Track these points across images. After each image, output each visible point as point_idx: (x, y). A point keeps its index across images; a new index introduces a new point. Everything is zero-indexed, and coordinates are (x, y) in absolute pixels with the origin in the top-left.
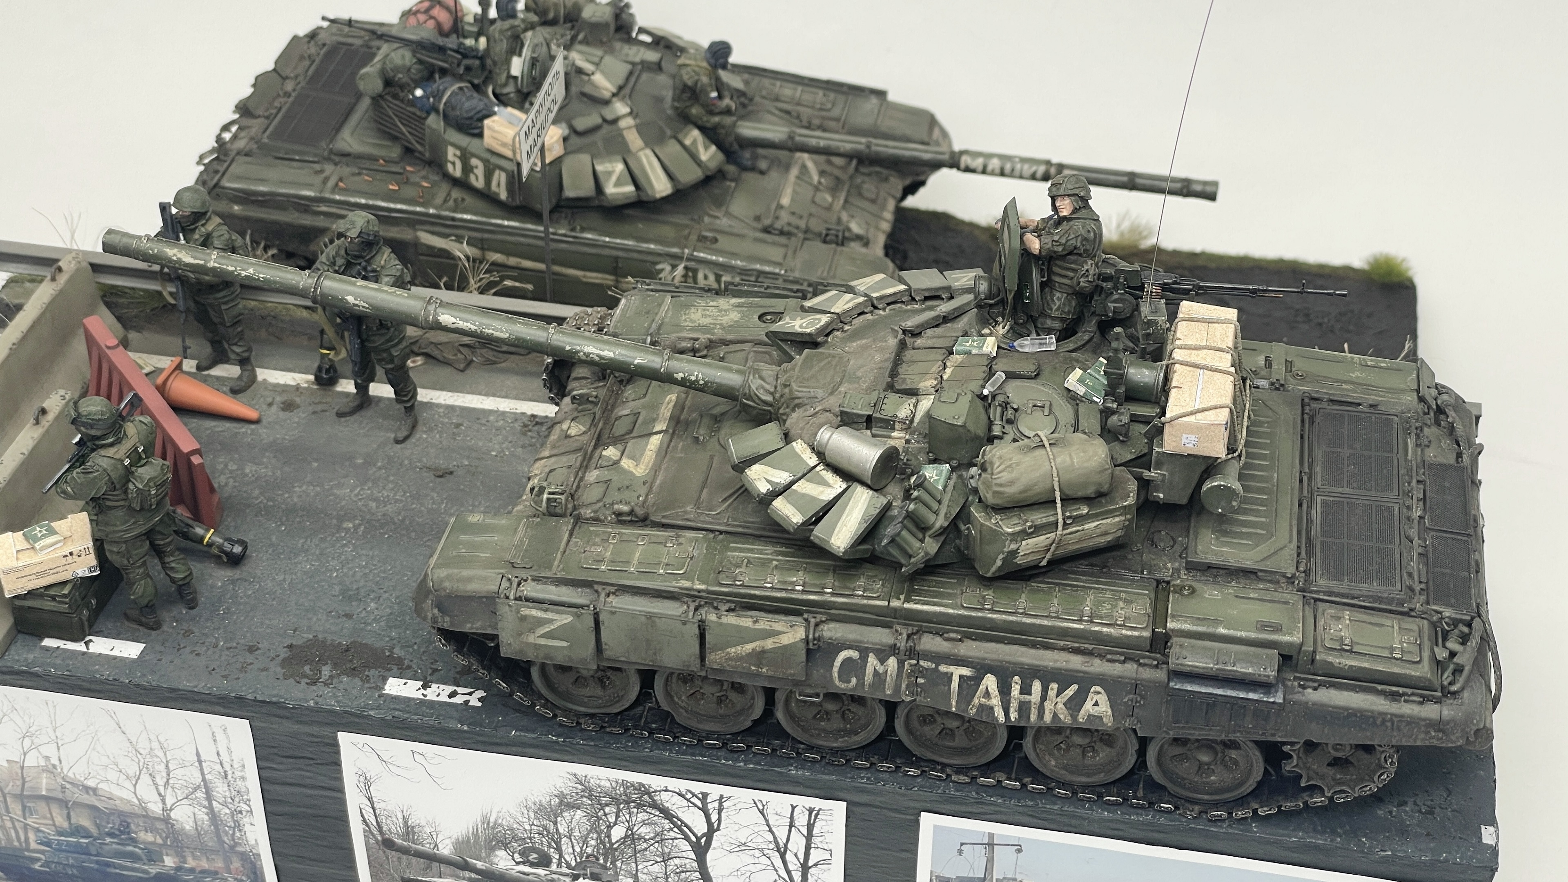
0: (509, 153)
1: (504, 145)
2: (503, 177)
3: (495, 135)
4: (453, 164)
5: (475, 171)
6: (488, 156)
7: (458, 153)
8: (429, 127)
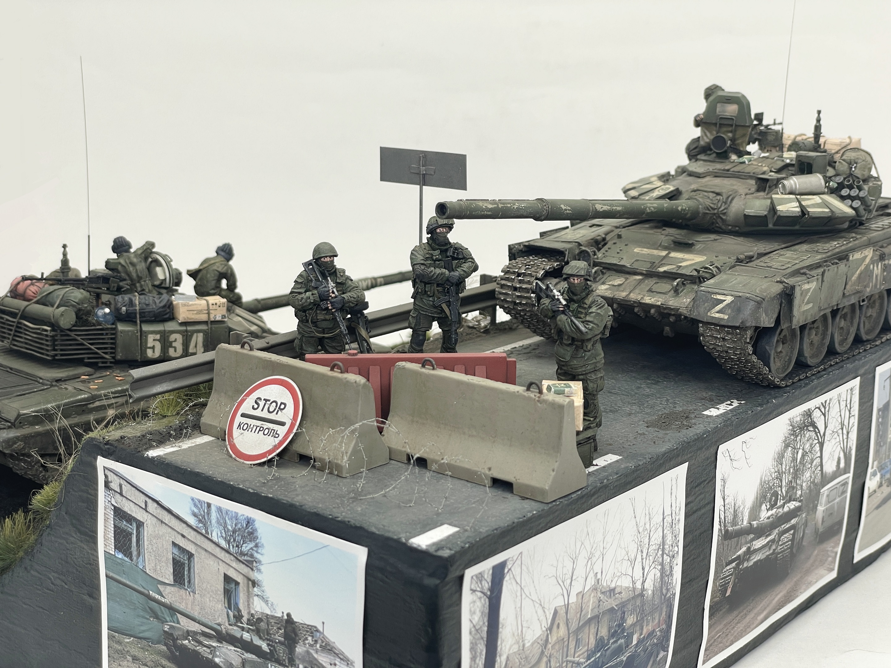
0: (204, 317)
1: (200, 312)
2: (201, 336)
3: (191, 308)
4: (153, 348)
5: (174, 344)
6: (184, 328)
7: (158, 337)
8: (122, 332)
